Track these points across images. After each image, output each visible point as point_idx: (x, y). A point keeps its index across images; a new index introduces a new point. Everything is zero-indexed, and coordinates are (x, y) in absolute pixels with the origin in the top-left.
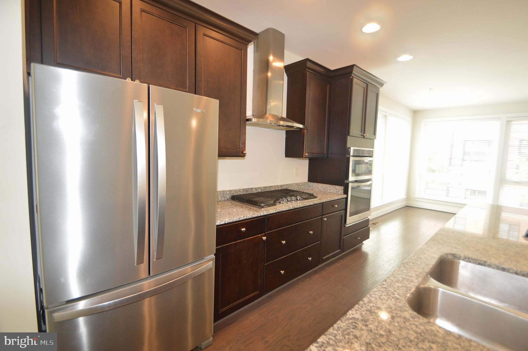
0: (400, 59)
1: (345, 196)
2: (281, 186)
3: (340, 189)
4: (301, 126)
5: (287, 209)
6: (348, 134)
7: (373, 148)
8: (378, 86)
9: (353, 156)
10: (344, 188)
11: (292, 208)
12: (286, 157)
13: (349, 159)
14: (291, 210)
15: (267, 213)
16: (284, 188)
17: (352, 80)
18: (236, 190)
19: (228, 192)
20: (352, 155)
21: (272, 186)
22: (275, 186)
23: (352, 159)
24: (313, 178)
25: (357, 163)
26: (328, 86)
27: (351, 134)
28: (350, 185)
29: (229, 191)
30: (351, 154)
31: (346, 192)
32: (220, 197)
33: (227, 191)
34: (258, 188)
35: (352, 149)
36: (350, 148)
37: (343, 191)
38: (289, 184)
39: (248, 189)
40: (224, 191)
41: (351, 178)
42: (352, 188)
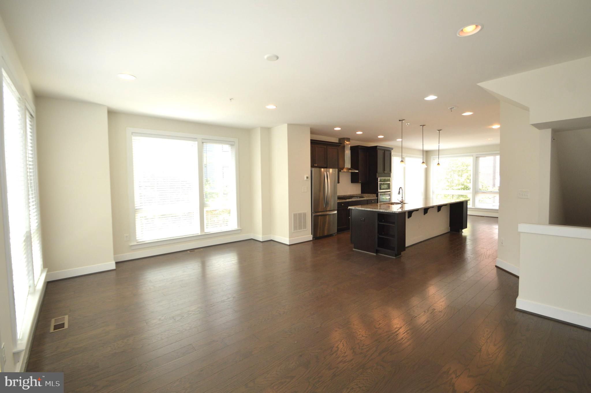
0: (397, 140)
1: (377, 198)
2: (350, 195)
3: (375, 195)
4: (357, 171)
6: (377, 173)
7: (390, 177)
8: (391, 150)
9: (380, 181)
12: (351, 183)
13: (378, 182)
16: (351, 196)
17: (377, 151)
23: (379, 182)
24: (363, 191)
25: (381, 184)
27: (378, 172)
28: (379, 193)
30: (379, 180)
31: (377, 196)
35: (379, 178)
36: (378, 178)
41: (379, 191)
42: (380, 195)
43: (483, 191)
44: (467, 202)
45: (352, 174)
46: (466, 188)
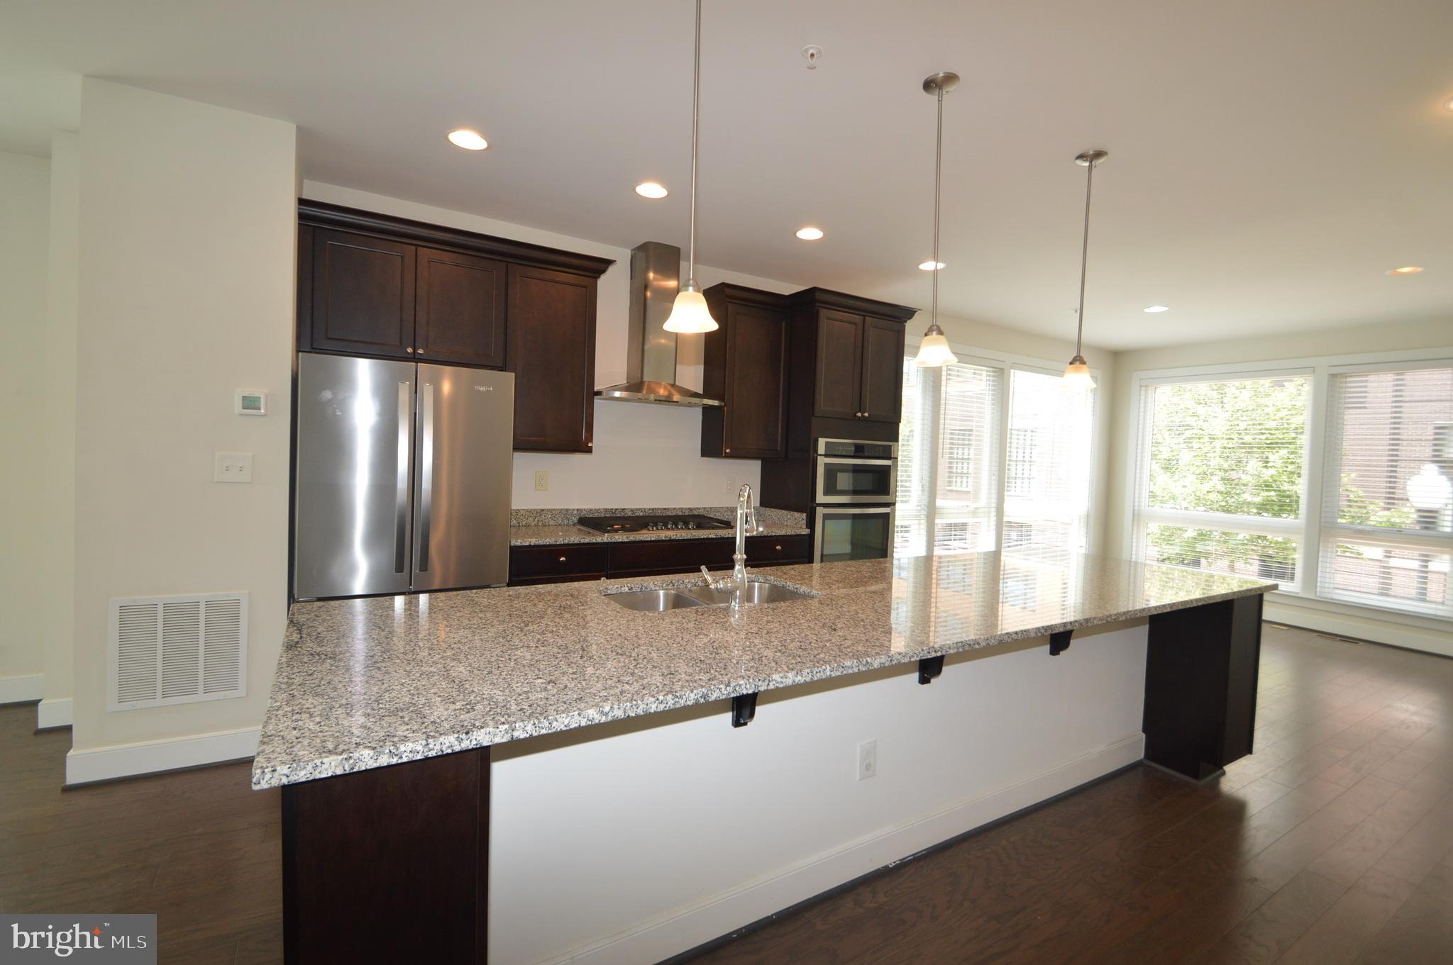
0: (924, 267)
2: (690, 509)
3: (801, 518)
5: (653, 539)
7: (896, 440)
8: (904, 316)
9: (826, 455)
10: (807, 516)
11: (663, 538)
12: (702, 456)
13: (815, 462)
14: (662, 541)
15: (609, 539)
17: (817, 313)
18: (591, 510)
19: (575, 512)
20: (823, 453)
21: (668, 509)
22: (675, 509)
23: (822, 462)
26: (784, 323)
28: (820, 511)
29: (578, 510)
30: (821, 451)
31: (811, 524)
32: (560, 519)
33: (574, 510)
34: (637, 509)
35: (822, 442)
36: (818, 441)
37: (804, 522)
38: (711, 508)
39: (617, 509)
40: (567, 510)
41: (821, 498)
42: (826, 517)
43: (1360, 527)
44: (1261, 596)
45: (707, 410)
46: (1283, 505)
